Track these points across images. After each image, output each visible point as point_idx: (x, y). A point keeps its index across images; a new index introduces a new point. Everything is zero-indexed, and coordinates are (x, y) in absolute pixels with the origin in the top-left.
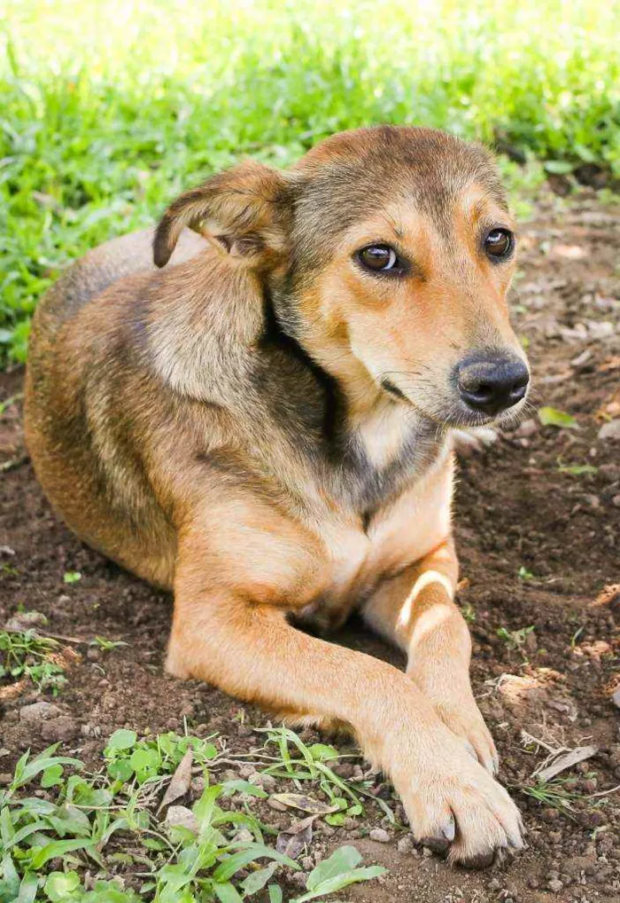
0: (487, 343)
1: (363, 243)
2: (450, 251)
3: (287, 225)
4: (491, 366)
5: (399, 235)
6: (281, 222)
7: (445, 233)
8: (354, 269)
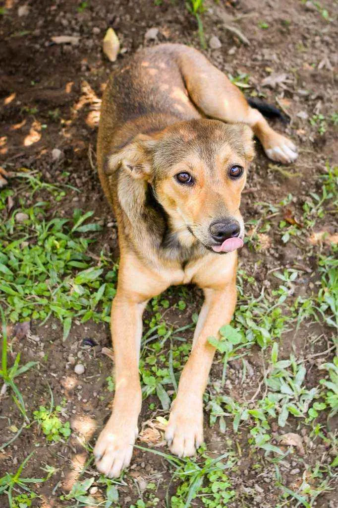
0: (223, 215)
1: (178, 172)
2: (213, 176)
3: (151, 161)
4: (223, 225)
5: (191, 168)
6: (149, 160)
7: (212, 168)
8: (174, 181)
